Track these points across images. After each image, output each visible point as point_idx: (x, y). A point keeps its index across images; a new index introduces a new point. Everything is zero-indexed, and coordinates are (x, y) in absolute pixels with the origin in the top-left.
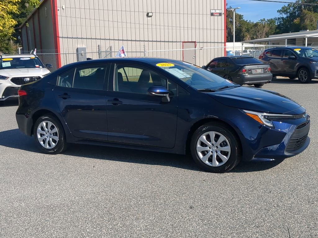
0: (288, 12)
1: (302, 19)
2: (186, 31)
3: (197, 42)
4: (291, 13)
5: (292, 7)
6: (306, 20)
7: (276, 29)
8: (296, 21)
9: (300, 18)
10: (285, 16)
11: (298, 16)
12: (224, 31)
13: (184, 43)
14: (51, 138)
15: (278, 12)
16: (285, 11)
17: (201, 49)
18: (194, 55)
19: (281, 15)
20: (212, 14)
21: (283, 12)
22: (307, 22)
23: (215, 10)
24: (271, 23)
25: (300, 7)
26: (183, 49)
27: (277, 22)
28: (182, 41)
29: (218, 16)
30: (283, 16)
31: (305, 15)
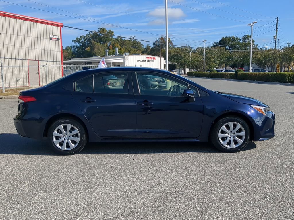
0: (80, 42)
1: (92, 48)
2: (30, 51)
3: (40, 61)
4: (83, 43)
5: (83, 39)
6: (95, 49)
7: (72, 55)
8: (88, 49)
9: (90, 47)
10: (78, 45)
11: (88, 46)
12: (61, 52)
13: (29, 61)
14: (70, 139)
15: (73, 41)
16: (78, 41)
17: (43, 66)
18: (38, 71)
19: (76, 44)
20: (51, 39)
21: (77, 42)
22: (96, 50)
23: (53, 35)
24: (68, 49)
25: (89, 40)
26: (28, 65)
27: (73, 49)
28: (27, 59)
29: (55, 40)
30: (77, 45)
31: (95, 45)
